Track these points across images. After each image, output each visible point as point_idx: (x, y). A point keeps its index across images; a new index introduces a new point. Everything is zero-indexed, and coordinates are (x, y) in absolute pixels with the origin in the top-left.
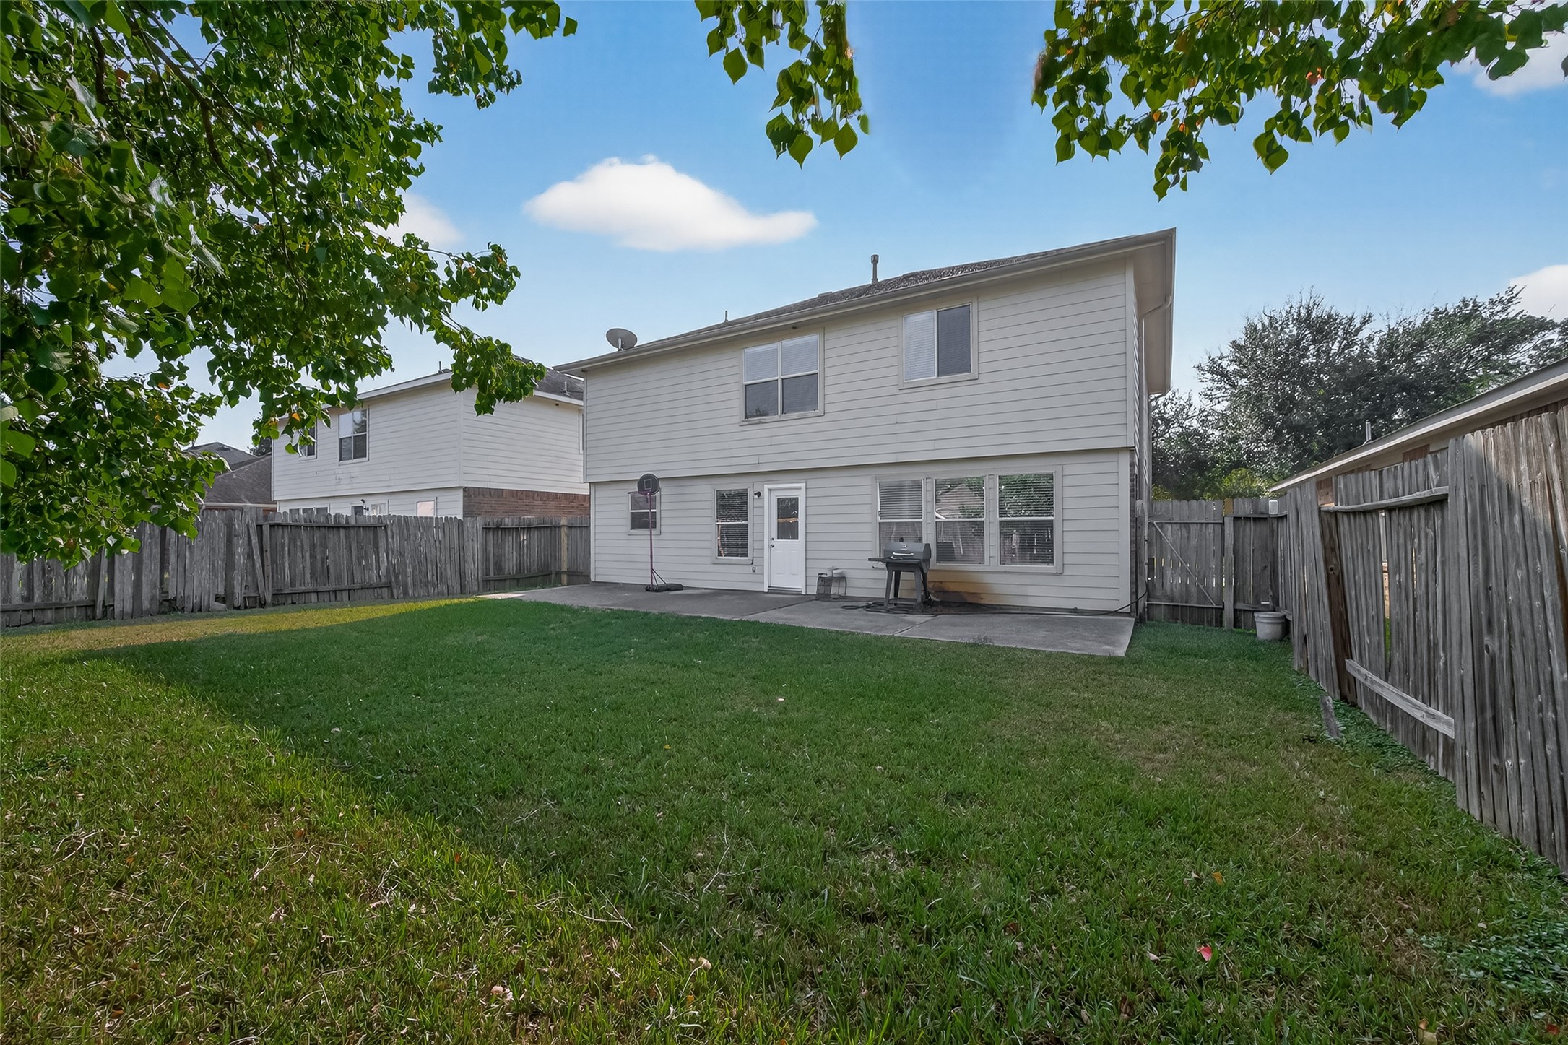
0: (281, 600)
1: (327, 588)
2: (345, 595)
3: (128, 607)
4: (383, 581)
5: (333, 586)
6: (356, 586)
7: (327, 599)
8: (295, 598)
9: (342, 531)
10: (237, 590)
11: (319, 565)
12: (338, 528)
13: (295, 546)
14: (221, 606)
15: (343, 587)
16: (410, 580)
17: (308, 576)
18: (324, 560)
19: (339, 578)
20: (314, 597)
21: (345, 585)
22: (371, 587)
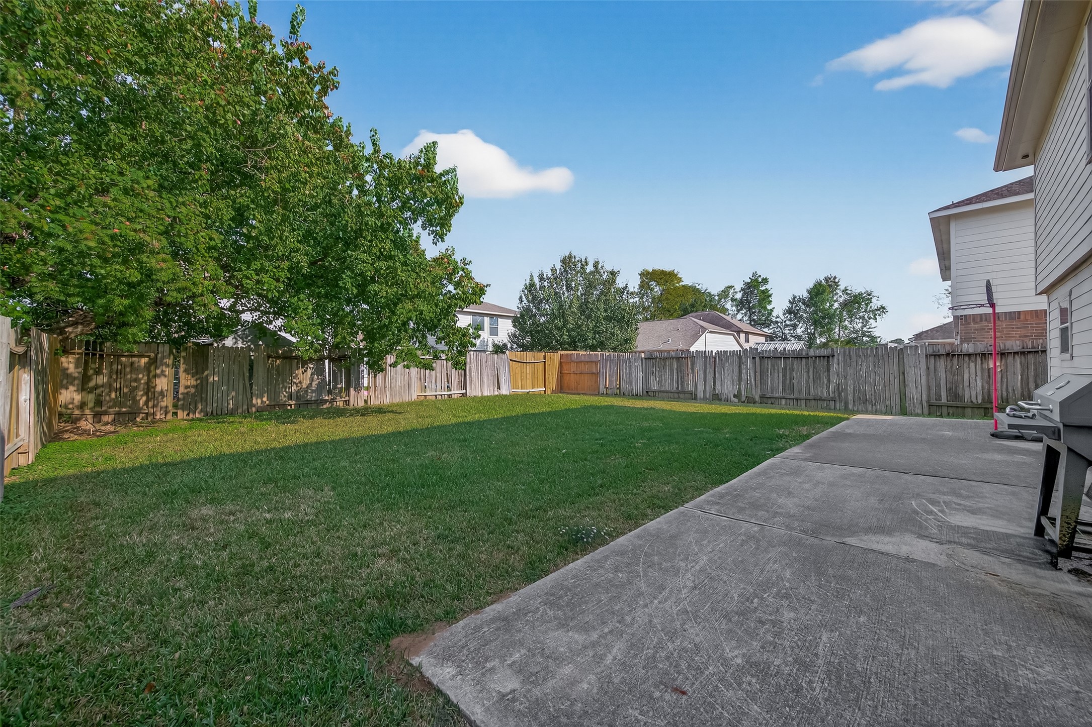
0: (765, 400)
1: (792, 396)
2: (803, 402)
3: (702, 396)
4: (831, 395)
5: (796, 395)
6: (811, 397)
7: (791, 404)
8: (773, 400)
9: (804, 360)
10: (743, 393)
11: (788, 382)
12: (801, 358)
13: (774, 369)
14: (736, 400)
15: (801, 397)
16: (850, 397)
17: (781, 388)
18: (792, 378)
19: (800, 392)
20: (784, 401)
21: (804, 396)
22: (821, 399)
